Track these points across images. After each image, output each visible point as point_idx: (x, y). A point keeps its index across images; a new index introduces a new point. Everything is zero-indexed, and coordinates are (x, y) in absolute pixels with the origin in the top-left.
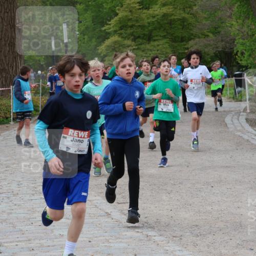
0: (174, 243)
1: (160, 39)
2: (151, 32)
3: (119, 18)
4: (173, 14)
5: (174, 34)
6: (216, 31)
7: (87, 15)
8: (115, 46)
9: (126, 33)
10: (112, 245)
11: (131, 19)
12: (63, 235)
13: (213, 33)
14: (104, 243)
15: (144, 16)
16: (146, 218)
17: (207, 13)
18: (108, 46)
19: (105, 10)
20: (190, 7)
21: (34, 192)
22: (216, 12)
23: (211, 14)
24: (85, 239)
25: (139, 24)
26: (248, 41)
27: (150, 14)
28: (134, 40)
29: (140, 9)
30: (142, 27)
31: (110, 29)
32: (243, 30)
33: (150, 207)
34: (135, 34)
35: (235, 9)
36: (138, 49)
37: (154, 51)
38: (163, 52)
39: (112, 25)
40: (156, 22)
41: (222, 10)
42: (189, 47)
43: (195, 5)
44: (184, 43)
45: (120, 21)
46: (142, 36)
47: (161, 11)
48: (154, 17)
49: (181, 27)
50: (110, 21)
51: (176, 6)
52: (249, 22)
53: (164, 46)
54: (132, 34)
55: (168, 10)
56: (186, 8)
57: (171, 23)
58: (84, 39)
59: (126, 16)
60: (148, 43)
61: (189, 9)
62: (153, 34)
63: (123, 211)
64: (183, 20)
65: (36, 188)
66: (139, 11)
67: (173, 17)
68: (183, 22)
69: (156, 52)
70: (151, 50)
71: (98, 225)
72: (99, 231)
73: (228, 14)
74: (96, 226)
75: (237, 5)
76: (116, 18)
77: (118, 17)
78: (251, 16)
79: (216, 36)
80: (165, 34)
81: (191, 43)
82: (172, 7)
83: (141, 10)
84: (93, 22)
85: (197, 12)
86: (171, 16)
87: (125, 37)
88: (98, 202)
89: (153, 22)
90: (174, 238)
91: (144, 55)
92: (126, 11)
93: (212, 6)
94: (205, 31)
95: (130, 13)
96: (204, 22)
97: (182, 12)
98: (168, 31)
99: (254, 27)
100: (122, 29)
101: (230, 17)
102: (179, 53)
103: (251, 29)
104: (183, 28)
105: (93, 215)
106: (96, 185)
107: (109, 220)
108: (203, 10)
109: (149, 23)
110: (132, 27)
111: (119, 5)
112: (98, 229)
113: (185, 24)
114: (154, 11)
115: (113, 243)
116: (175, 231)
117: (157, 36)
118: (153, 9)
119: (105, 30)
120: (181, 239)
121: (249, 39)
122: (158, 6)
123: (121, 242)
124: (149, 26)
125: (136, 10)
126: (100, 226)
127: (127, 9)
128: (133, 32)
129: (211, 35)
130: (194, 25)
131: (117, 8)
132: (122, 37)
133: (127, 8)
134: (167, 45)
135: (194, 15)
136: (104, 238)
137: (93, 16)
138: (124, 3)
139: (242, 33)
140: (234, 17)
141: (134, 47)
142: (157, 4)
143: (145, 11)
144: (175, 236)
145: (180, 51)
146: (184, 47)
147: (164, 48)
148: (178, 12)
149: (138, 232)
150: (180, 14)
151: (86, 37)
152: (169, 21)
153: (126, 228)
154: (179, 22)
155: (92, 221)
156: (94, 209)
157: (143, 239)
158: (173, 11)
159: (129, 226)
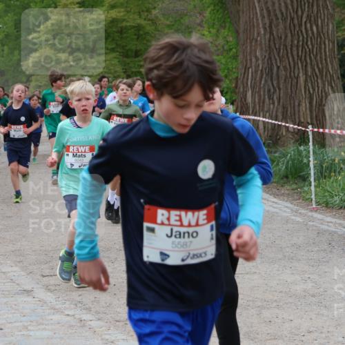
0: (117, 330)
4: (124, 20)
5: (126, 46)
7: (7, 18)
10: (31, 333)
14: (20, 331)
20: (148, 11)
22: (182, 18)
23: (176, 21)
26: (224, 57)
32: (217, 43)
35: (207, 14)
38: (110, 70)
41: (191, 16)
43: (155, 8)
47: (109, 16)
49: (136, 37)
52: (225, 32)
55: (118, 14)
56: (143, 11)
57: (122, 31)
58: (3, 50)
61: (146, 14)
63: (49, 287)
64: (138, 28)
67: (124, 24)
68: (139, 30)
71: (14, 306)
72: (15, 315)
73: (198, 21)
74: (11, 307)
75: (209, 9)
78: (227, 25)
80: (113, 46)
82: (122, 10)
84: (15, 29)
85: (157, 17)
86: (122, 22)
88: (15, 274)
90: (118, 323)
97: (136, 17)
99: (231, 39)
101: (200, 25)
103: (227, 42)
104: (138, 38)
105: (7, 293)
107: (30, 299)
111: (53, 5)
112: (13, 311)
113: (141, 32)
115: (33, 330)
116: (119, 313)
120: (127, 324)
121: (224, 55)
123: (45, 329)
130: (153, 35)
135: (153, 22)
136: (21, 324)
137: (16, 20)
138: (58, 4)
139: (217, 46)
140: (206, 26)
145: (134, 70)
146: (139, 63)
147: (112, 65)
148: (131, 17)
149: (68, 315)
150: (135, 20)
151: (6, 48)
152: (120, 29)
153: (53, 311)
154: (133, 30)
155: (5, 300)
156: (9, 284)
157: (74, 324)
158: (124, 15)
159: (57, 307)
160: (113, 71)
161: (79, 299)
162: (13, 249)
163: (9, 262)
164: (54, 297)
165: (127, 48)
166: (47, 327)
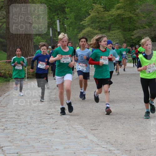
1: (116, 30)
2: (110, 25)
3: (91, 17)
6: (150, 25)
8: (89, 34)
9: (95, 26)
11: (98, 17)
12: (58, 149)
13: (148, 26)
15: (106, 15)
16: (109, 139)
17: (145, 13)
18: (84, 34)
19: (82, 12)
21: (40, 123)
24: (72, 152)
25: (103, 20)
27: (109, 14)
28: (100, 30)
29: (104, 11)
30: (105, 22)
31: (85, 23)
33: (111, 132)
34: (100, 26)
37: (112, 36)
39: (86, 21)
40: (113, 19)
42: (134, 34)
44: (131, 32)
45: (91, 18)
46: (105, 27)
48: (112, 16)
50: (85, 18)
51: (125, 10)
54: (99, 27)
59: (95, 16)
60: (109, 32)
62: (111, 27)
65: (41, 120)
66: (103, 12)
69: (113, 37)
70: (110, 36)
76: (89, 16)
77: (90, 16)
79: (150, 28)
81: (135, 32)
87: (95, 29)
89: (112, 19)
92: (95, 12)
93: (148, 10)
94: (143, 25)
95: (97, 14)
96: (143, 19)
100: (92, 23)
102: (128, 38)
106: (78, 119)
109: (109, 20)
110: (99, 22)
117: (114, 28)
118: (112, 11)
119: (82, 24)
122: (115, 9)
124: (109, 22)
125: (101, 12)
126: (81, 143)
127: (95, 11)
128: (99, 25)
129: (147, 27)
131: (90, 10)
132: (93, 29)
134: (120, 33)
141: (100, 34)
142: (114, 8)
143: (106, 12)
144: (126, 150)
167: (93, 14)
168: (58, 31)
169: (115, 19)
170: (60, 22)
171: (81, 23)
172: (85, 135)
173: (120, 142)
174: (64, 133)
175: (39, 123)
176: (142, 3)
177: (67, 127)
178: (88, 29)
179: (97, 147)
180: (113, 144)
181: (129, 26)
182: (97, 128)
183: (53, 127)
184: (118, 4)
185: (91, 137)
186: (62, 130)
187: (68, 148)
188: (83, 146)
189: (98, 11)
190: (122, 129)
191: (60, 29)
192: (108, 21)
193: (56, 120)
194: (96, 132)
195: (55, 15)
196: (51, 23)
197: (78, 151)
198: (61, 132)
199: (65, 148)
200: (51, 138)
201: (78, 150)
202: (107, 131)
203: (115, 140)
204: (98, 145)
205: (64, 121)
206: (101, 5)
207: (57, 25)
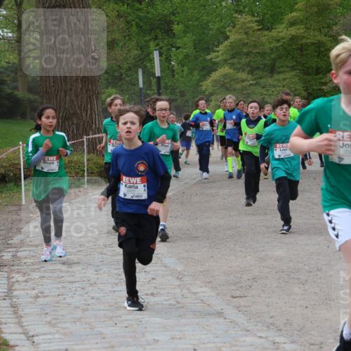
1: (286, 71)
2: (274, 61)
3: (231, 42)
4: (304, 37)
5: (306, 63)
7: (186, 38)
8: (226, 81)
9: (239, 63)
11: (247, 43)
12: (158, 340)
15: (264, 39)
16: (272, 317)
18: (215, 81)
19: (211, 32)
20: (329, 27)
21: (117, 281)
24: (189, 346)
25: (258, 51)
27: (272, 37)
28: (251, 72)
29: (259, 30)
30: (263, 54)
31: (218, 57)
33: (277, 303)
34: (252, 64)
36: (257, 84)
37: (279, 86)
39: (221, 53)
40: (281, 48)
42: (328, 81)
43: (336, 24)
44: (321, 76)
45: (232, 46)
46: (262, 66)
47: (289, 33)
48: (278, 41)
49: (316, 54)
50: (217, 46)
51: (308, 26)
53: (294, 80)
54: (248, 65)
55: (298, 31)
56: (323, 27)
57: (301, 49)
58: (183, 71)
59: (240, 40)
60: (271, 77)
61: (326, 30)
62: (278, 64)
63: (240, 309)
64: (319, 44)
66: (258, 32)
67: (304, 41)
68: (320, 47)
69: (281, 88)
70: (274, 86)
71: (205, 327)
72: (208, 336)
74: (203, 328)
76: (226, 42)
77: (229, 41)
80: (295, 63)
82: (302, 27)
83: (261, 32)
84: (194, 49)
85: (338, 33)
86: (302, 39)
87: (240, 68)
88: (205, 295)
89: (277, 47)
90: (312, 347)
91: (265, 93)
92: (241, 33)
95: (245, 36)
97: (316, 34)
98: (298, 60)
100: (234, 58)
102: (314, 90)
104: (319, 55)
105: (198, 313)
106: (201, 272)
107: (221, 320)
108: (346, 30)
109: (272, 50)
110: (248, 54)
111: (231, 24)
112: (206, 332)
113: (323, 49)
114: (279, 32)
117: (282, 66)
118: (277, 30)
119: (211, 59)
120: (321, 348)
122: (283, 26)
124: (271, 53)
125: (253, 31)
126: (208, 328)
127: (241, 31)
128: (249, 62)
131: (228, 29)
132: (234, 69)
133: (240, 28)
134: (296, 79)
135: (335, 38)
136: (213, 345)
137: (195, 40)
138: (237, 23)
141: (251, 82)
142: (282, 23)
143: (265, 33)
144: (312, 343)
145: (314, 88)
146: (320, 81)
147: (293, 83)
148: (311, 34)
149: (261, 337)
150: (315, 36)
151: (185, 68)
152: (299, 46)
153: (244, 332)
154: (313, 47)
155: (197, 321)
156: (200, 304)
157: (268, 346)
158: (304, 33)
159: (249, 328)
160: (293, 89)
161: (271, 321)
162: (202, 270)
163: (198, 282)
164: (246, 318)
165: (307, 66)
166: (240, 348)
167: (234, 37)
168: (157, 75)
169: (285, 46)
170: (161, 55)
171: (209, 57)
172: (218, 308)
173: (299, 326)
174: (170, 304)
175: (114, 281)
176: (345, 10)
177: (178, 291)
178: (225, 70)
179: (246, 336)
180: (281, 330)
181: (317, 62)
182: (246, 294)
183: (146, 292)
184: (291, 13)
185: (231, 313)
186: (167, 298)
187: (181, 338)
188: (214, 334)
189: (247, 30)
190: (302, 294)
191: (161, 71)
192: (269, 51)
193: (153, 276)
194: (242, 302)
195: (150, 40)
196: (142, 57)
197: (203, 346)
198: (165, 302)
199: (173, 339)
200: (142, 316)
201: (203, 344)
202: (267, 300)
203: (285, 321)
204: (248, 331)
205: (170, 278)
206: (253, 16)
207: (154, 63)
